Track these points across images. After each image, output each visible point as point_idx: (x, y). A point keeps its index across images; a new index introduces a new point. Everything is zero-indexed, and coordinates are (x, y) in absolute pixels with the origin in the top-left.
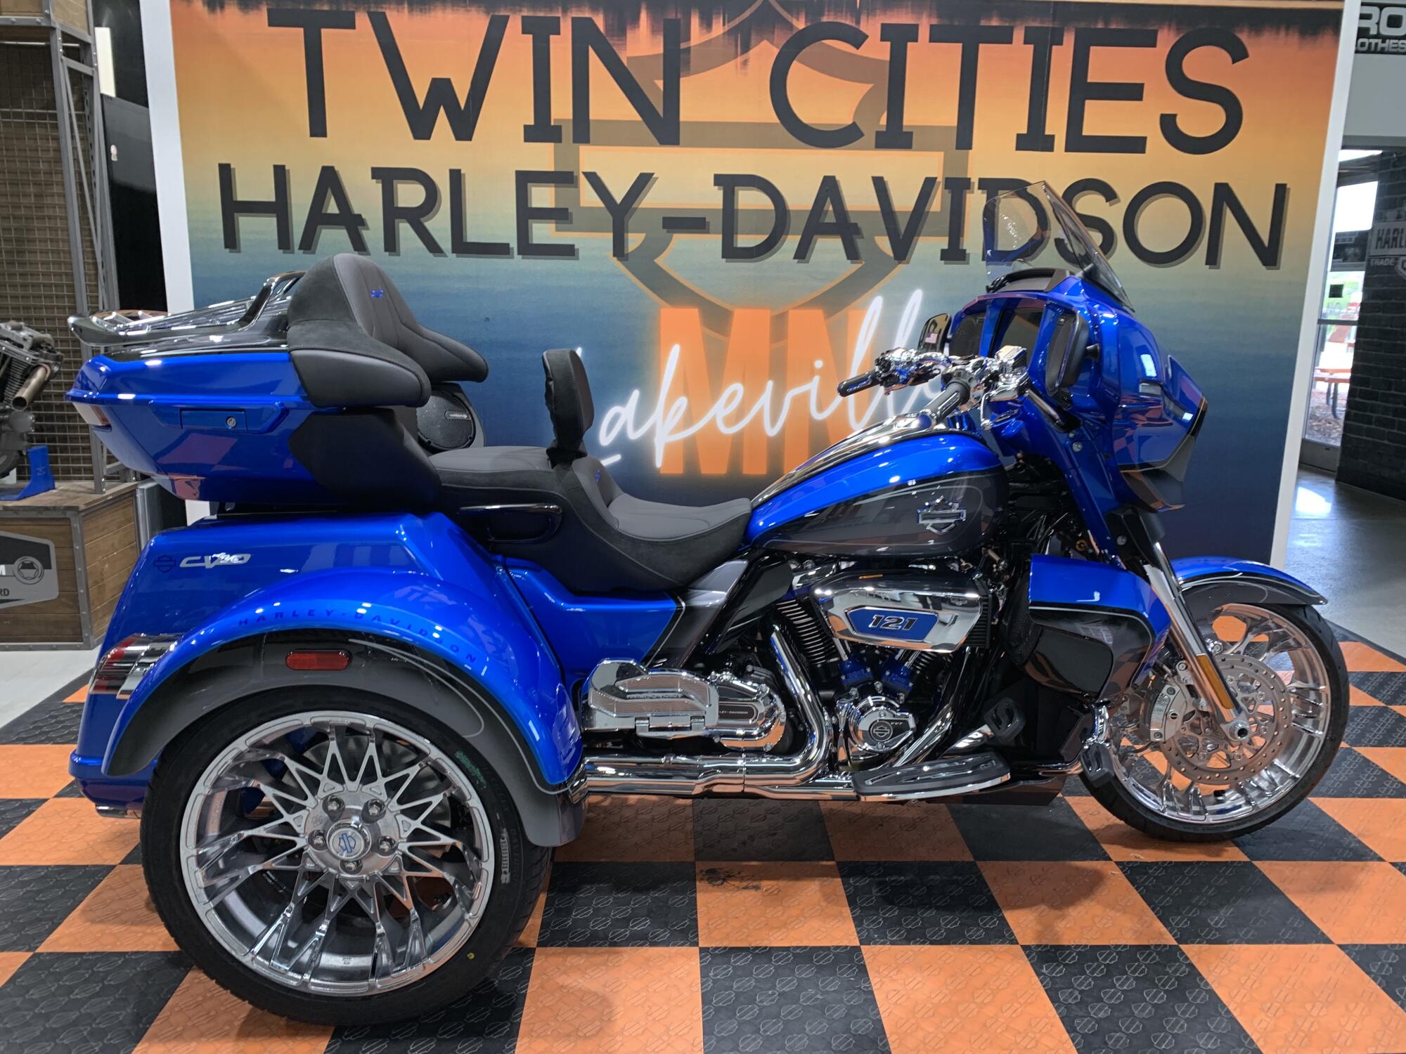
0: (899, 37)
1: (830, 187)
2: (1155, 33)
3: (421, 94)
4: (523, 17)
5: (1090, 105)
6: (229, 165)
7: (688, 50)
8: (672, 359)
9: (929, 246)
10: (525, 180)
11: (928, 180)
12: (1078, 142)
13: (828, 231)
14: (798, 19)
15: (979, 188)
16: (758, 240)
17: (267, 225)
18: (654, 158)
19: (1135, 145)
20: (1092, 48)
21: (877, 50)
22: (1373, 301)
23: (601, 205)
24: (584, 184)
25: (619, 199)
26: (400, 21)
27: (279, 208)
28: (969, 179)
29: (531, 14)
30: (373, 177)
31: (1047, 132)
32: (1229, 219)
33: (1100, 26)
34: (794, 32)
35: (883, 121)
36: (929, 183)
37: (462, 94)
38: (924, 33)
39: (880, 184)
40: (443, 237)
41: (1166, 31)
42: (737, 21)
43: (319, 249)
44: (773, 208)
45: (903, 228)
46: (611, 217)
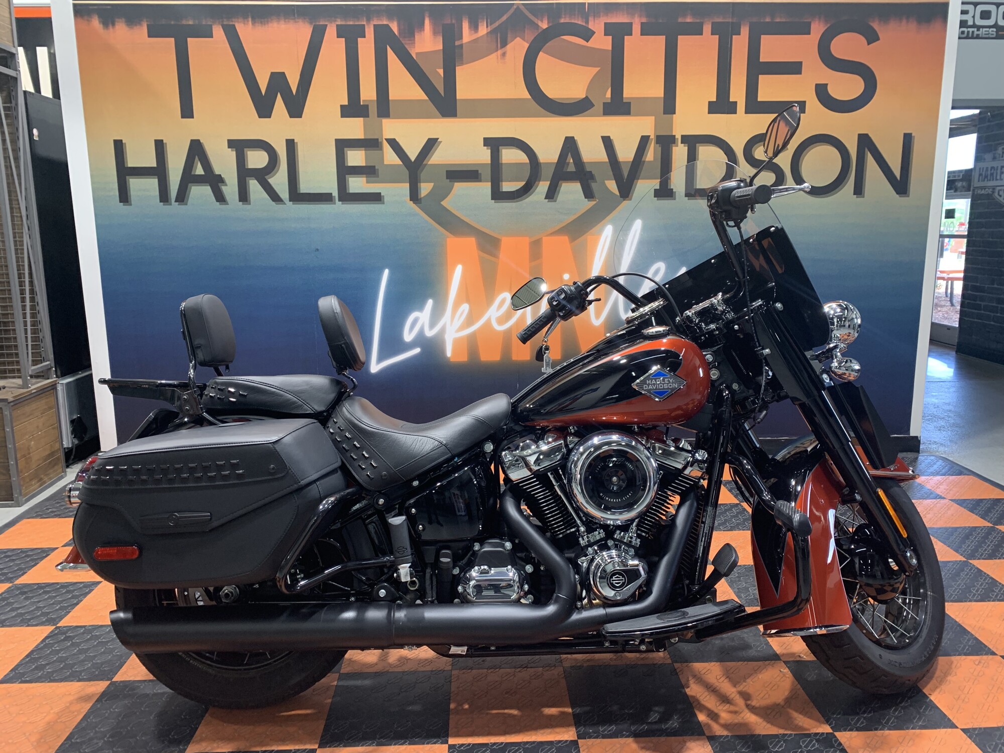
0: (618, 33)
1: (570, 145)
2: (809, 24)
3: (263, 84)
4: (337, 25)
5: (761, 78)
6: (121, 141)
7: (461, 46)
8: (457, 275)
9: (645, 187)
10: (342, 146)
11: (642, 136)
12: (754, 106)
13: (570, 177)
14: (542, 21)
15: (682, 143)
16: (521, 184)
17: (152, 183)
18: (438, 127)
20: (763, 37)
21: (602, 42)
22: (978, 220)
23: (401, 163)
24: (387, 148)
25: (413, 160)
26: (245, 30)
27: (160, 171)
28: (675, 136)
29: (343, 23)
30: (229, 147)
31: (731, 100)
32: (870, 160)
33: (768, 20)
34: (540, 31)
35: (609, 95)
36: (644, 140)
37: (294, 84)
38: (636, 29)
39: (607, 142)
40: (282, 189)
42: (497, 24)
43: (190, 201)
44: (528, 161)
45: (626, 174)
46: (407, 172)
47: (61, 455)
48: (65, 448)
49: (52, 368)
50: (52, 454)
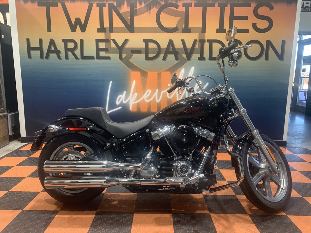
0: (187, 6)
1: (171, 42)
2: (251, 3)
3: (73, 22)
4: (97, 3)
5: (234, 21)
6: (29, 39)
7: (136, 10)
8: (134, 83)
9: (195, 56)
10: (98, 41)
13: (171, 53)
14: (162, 2)
15: (207, 42)
16: (155, 54)
17: (38, 53)
18: (128, 36)
19: (246, 31)
20: (235, 8)
21: (182, 9)
23: (116, 47)
24: (112, 42)
25: (120, 46)
26: (68, 5)
27: (40, 49)
28: (205, 40)
29: (99, 2)
30: (62, 41)
31: (224, 28)
32: (270, 48)
33: (237, 2)
34: (162, 5)
35: (184, 26)
36: (195, 41)
37: (83, 21)
38: (193, 5)
39: (183, 42)
40: (79, 55)
41: (253, 3)
42: (148, 3)
43: (50, 58)
44: (157, 47)
45: (189, 52)
46: (118, 50)
47: (8, 137)
48: (9, 136)
49: (5, 110)
50: (5, 137)
